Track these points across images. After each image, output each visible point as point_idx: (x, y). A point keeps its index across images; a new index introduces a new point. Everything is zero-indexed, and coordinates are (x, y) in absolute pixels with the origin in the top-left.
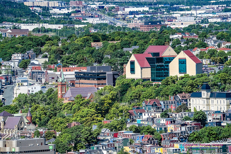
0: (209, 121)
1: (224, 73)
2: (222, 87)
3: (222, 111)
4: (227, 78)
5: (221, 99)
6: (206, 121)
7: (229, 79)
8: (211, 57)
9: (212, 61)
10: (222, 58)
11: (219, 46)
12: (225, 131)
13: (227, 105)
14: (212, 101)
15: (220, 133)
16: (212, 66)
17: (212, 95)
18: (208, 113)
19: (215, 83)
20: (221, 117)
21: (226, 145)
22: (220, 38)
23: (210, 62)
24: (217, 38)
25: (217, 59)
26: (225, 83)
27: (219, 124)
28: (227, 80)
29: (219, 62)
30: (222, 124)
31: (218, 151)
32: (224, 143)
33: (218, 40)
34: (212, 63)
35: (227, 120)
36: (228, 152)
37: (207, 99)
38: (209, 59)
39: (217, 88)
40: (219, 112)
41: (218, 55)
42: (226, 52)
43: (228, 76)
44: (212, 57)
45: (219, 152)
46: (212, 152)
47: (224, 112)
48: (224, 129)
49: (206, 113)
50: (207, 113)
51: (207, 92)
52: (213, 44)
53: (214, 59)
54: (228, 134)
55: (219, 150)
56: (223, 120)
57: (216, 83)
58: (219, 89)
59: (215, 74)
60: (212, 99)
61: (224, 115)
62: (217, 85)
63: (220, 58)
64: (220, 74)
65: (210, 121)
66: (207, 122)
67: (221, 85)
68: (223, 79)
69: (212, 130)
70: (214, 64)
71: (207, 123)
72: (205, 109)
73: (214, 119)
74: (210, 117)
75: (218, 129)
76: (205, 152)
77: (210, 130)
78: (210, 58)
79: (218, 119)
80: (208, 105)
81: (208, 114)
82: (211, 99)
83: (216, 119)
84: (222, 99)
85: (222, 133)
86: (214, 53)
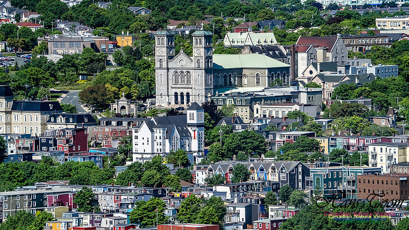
0: (9, 153)
1: (35, 66)
2: (32, 91)
3: (34, 135)
4: (39, 76)
5: (31, 114)
6: (5, 152)
7: (44, 77)
8: (7, 38)
9: (9, 46)
10: (26, 40)
11: (18, 18)
12: (40, 169)
13: (42, 124)
14: (16, 116)
15: (31, 173)
16: (9, 55)
17: (17, 107)
18: (9, 138)
19: (19, 84)
20: (31, 145)
21: (43, 194)
22: (17, 4)
23: (5, 46)
24: (12, 5)
25: (18, 42)
26: (37, 85)
27: (28, 157)
28: (40, 79)
29: (22, 48)
30: (34, 158)
31: (29, 205)
32: (39, 191)
33: (15, 8)
34: (8, 49)
35: (41, 150)
36: (46, 206)
37: (7, 112)
38: (3, 41)
39: (23, 94)
40: (28, 136)
41: (20, 35)
42: (33, 30)
43: (42, 73)
44: (9, 39)
45: (31, 207)
46: (18, 206)
47: (37, 137)
48: (38, 167)
49: (5, 138)
50: (7, 138)
51: (8, 100)
52: (6, 14)
53: (12, 42)
54: (46, 175)
55: (30, 203)
56: (36, 150)
57: (21, 85)
58: (27, 95)
59: (16, 68)
60: (16, 114)
61: (37, 142)
62: (24, 89)
63: (24, 41)
64: (28, 70)
65: (12, 152)
66: (6, 154)
67: (30, 88)
68: (33, 78)
69: (17, 169)
70: (12, 51)
71: (8, 156)
72: (3, 131)
73: (19, 148)
74: (12, 145)
75: (28, 166)
76: (6, 207)
77: (13, 168)
78: (5, 40)
79: (27, 148)
80: (8, 124)
81: (9, 140)
82: (14, 114)
83: (24, 148)
84: (34, 114)
85: (34, 173)
86: (11, 32)
